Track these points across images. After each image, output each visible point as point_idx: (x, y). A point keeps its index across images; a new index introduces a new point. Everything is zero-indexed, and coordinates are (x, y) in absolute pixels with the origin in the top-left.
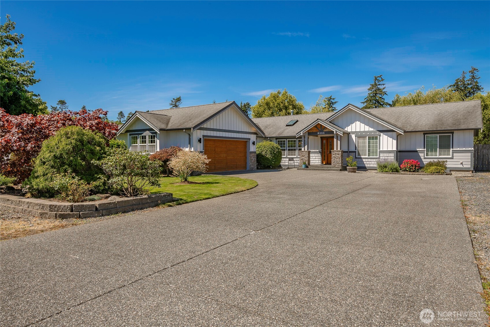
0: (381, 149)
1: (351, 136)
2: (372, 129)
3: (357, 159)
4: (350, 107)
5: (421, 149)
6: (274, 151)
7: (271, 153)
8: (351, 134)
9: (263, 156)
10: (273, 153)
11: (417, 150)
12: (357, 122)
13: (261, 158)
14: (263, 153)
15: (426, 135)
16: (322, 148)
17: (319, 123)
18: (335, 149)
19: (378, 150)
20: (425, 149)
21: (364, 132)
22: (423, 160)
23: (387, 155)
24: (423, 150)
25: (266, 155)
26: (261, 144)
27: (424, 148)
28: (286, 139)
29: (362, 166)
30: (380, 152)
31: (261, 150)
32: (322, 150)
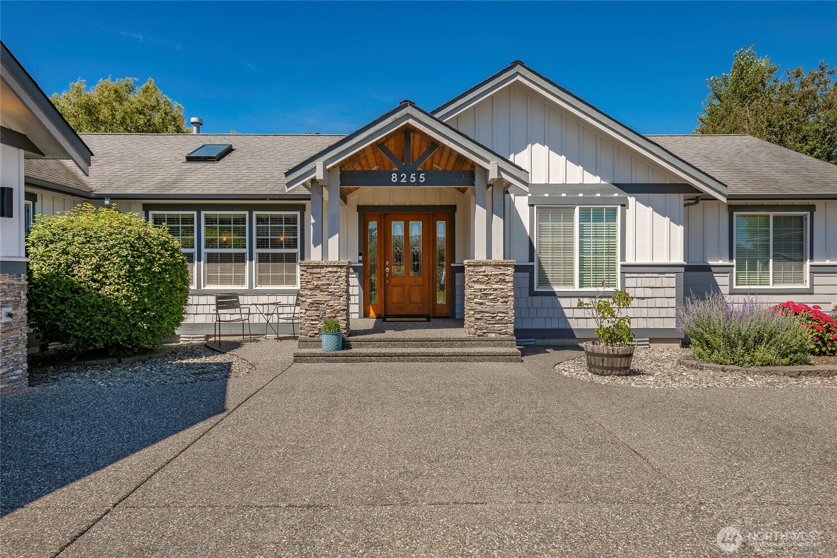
0: (629, 260)
1: (514, 203)
2: (596, 180)
3: (534, 298)
4: (519, 78)
5: (721, 262)
6: (151, 262)
7: (131, 274)
8: (512, 195)
9: (76, 290)
10: (147, 271)
11: (711, 263)
12: (537, 146)
13: (63, 301)
14: (83, 271)
15: (735, 213)
16: (363, 251)
17: (411, 121)
18: (480, 255)
19: (619, 263)
20: (734, 261)
21: (565, 187)
22: (728, 299)
23: (653, 282)
24: (727, 263)
25: (95, 285)
26: (61, 220)
27: (731, 258)
28: (199, 208)
29: (555, 326)
30: (626, 269)
31: (65, 252)
32: (364, 261)
